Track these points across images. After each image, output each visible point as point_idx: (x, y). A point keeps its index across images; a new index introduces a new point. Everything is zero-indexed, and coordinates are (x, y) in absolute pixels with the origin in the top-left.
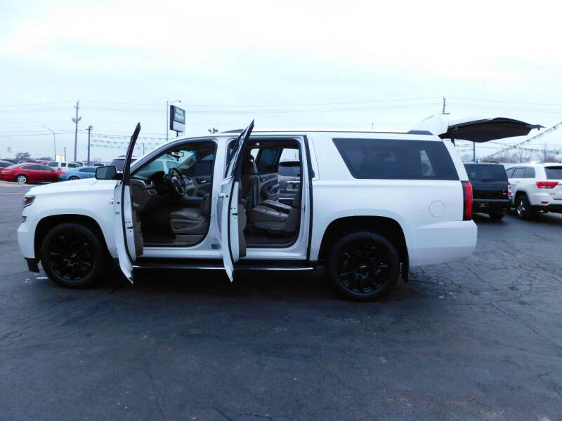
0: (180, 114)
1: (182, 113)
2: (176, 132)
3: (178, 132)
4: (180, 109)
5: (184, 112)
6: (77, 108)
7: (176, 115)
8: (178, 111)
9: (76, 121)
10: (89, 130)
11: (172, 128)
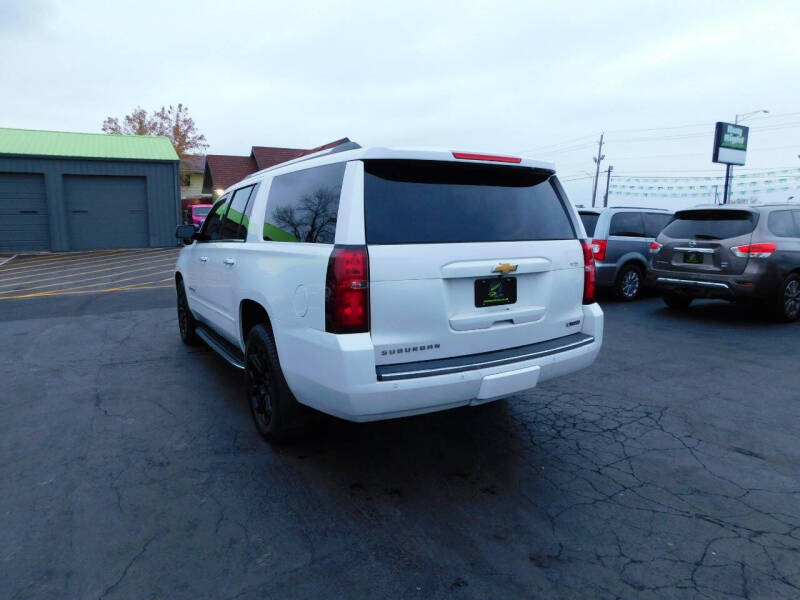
0: (735, 135)
1: (739, 132)
2: (725, 166)
3: (729, 164)
4: (735, 126)
5: (745, 130)
6: (601, 144)
7: (727, 138)
8: (730, 129)
9: (598, 160)
10: (609, 172)
11: (715, 159)
